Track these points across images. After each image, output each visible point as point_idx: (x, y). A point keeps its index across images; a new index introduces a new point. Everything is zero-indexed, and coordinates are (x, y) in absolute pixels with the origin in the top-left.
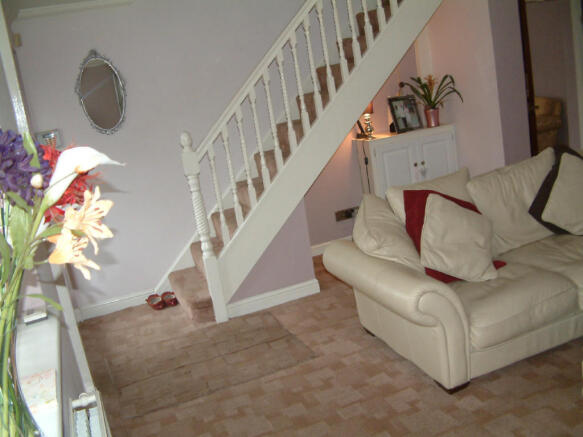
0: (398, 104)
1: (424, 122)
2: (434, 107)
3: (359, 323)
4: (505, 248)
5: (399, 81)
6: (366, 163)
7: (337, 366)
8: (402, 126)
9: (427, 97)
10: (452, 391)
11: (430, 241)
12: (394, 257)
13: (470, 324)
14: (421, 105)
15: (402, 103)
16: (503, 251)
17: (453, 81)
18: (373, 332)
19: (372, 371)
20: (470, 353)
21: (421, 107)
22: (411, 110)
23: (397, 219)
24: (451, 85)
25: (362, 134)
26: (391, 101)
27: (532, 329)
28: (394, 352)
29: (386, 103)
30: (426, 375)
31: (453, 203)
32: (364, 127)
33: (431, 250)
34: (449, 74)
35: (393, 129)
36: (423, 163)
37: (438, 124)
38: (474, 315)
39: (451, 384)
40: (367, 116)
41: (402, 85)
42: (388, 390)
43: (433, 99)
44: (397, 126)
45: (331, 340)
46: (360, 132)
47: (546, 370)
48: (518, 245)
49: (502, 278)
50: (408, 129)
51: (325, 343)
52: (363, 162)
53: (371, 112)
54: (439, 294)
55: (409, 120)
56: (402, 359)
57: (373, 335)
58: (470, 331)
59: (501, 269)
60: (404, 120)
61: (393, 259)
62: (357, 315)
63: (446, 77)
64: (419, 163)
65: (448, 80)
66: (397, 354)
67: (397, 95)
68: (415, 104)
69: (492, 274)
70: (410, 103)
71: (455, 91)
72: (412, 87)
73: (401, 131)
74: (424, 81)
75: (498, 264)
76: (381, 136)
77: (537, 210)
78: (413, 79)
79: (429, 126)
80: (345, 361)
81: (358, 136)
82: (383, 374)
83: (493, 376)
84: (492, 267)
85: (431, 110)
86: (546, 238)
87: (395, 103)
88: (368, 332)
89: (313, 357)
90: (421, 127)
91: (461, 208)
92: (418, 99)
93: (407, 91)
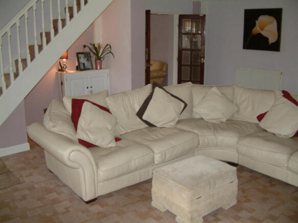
0: (81, 56)
1: (94, 66)
2: (100, 59)
3: (47, 167)
4: (123, 132)
5: (83, 44)
6: (62, 84)
7: (31, 188)
8: (82, 67)
9: (97, 54)
10: (88, 202)
11: (83, 126)
12: (62, 132)
13: (97, 168)
14: (93, 58)
15: (83, 55)
16: (122, 133)
17: (110, 47)
18: (53, 171)
19: (49, 191)
20: (97, 183)
21: (93, 59)
22: (88, 60)
23: (67, 113)
24: (109, 49)
25: (62, 70)
26: (78, 54)
27: (129, 172)
28: (62, 182)
29: (75, 55)
30: (76, 194)
31: (96, 107)
32: (62, 65)
33: (83, 130)
34: (109, 43)
35: (78, 68)
36: (91, 87)
37: (101, 68)
38: (100, 164)
39: (87, 199)
40: (64, 60)
41: (85, 46)
42: (55, 201)
43: (100, 55)
44: (80, 67)
45: (31, 175)
46: (60, 68)
47: (136, 193)
48: (130, 131)
49: (118, 146)
50: (85, 69)
51: (27, 176)
52: (60, 83)
53: (67, 58)
54: (82, 152)
55: (86, 65)
56: (65, 186)
57: (53, 173)
58: (97, 171)
59: (118, 142)
60: (84, 64)
61: (61, 133)
62: (45, 163)
63: (107, 45)
64: (89, 87)
65: (108, 46)
66: (63, 183)
67: (82, 51)
68: (90, 57)
69: (113, 144)
70: (87, 56)
71: (111, 52)
72: (90, 49)
73: (81, 70)
74: (96, 46)
75: (117, 139)
76: (70, 71)
77: (140, 114)
78: (91, 44)
79: (96, 69)
80: (35, 186)
81: (59, 70)
82: (55, 193)
83: (110, 195)
84: (114, 141)
85: (99, 61)
86: (145, 128)
87: (80, 55)
88: (51, 171)
89: (19, 183)
90: (92, 69)
91: (101, 110)
92: (92, 54)
93: (87, 50)
